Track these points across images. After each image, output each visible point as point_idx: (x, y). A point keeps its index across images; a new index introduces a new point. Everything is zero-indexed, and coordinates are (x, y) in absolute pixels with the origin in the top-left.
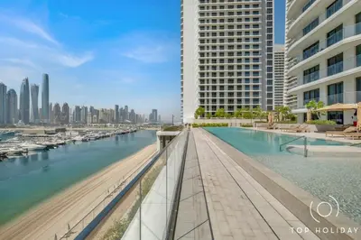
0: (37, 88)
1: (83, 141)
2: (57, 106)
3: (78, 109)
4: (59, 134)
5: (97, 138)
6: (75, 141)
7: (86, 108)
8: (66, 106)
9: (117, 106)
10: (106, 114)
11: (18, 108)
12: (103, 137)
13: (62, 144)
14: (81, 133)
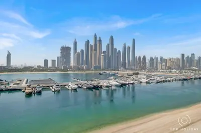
0: (129, 48)
1: (147, 83)
2: (140, 57)
3: (152, 59)
4: (134, 76)
5: (158, 82)
6: (141, 82)
7: (157, 58)
8: (144, 57)
9: (183, 55)
10: (173, 62)
11: (121, 60)
12: (164, 81)
13: (132, 84)
14: (148, 77)
